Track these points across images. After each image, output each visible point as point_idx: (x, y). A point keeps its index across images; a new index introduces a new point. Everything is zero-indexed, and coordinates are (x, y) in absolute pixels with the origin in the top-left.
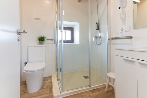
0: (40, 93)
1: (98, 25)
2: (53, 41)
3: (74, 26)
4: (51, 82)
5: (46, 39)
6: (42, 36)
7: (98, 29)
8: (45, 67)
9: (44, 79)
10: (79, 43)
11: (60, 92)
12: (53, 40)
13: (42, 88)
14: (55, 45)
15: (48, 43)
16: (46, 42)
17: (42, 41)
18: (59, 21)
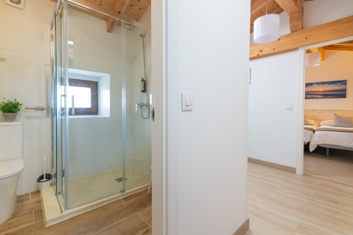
0: (10, 224)
1: (145, 82)
2: (45, 111)
3: (98, 78)
4: (40, 201)
5: (22, 108)
6: (13, 100)
7: (144, 91)
8: (23, 169)
9: (20, 200)
10: (109, 116)
11: (62, 212)
12: (43, 109)
13: (14, 216)
14: (49, 120)
15: (27, 118)
16: (22, 114)
17: (12, 112)
18: (59, 68)
